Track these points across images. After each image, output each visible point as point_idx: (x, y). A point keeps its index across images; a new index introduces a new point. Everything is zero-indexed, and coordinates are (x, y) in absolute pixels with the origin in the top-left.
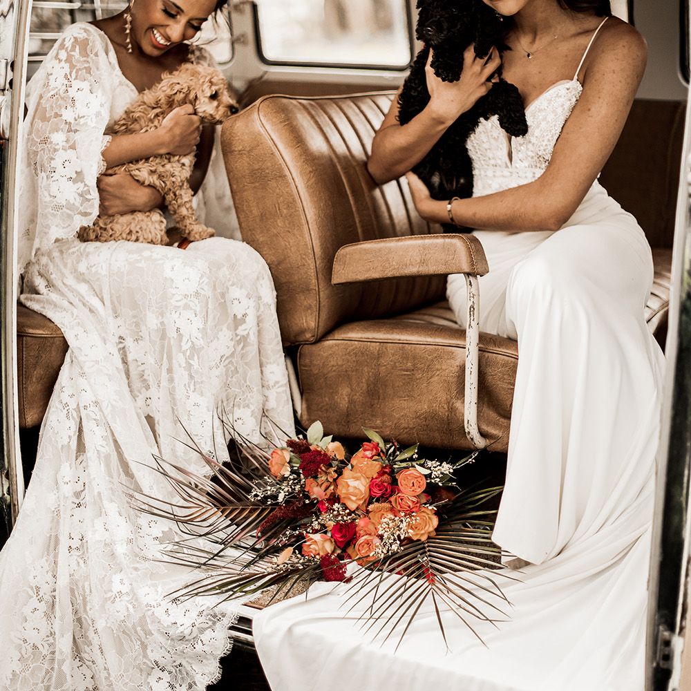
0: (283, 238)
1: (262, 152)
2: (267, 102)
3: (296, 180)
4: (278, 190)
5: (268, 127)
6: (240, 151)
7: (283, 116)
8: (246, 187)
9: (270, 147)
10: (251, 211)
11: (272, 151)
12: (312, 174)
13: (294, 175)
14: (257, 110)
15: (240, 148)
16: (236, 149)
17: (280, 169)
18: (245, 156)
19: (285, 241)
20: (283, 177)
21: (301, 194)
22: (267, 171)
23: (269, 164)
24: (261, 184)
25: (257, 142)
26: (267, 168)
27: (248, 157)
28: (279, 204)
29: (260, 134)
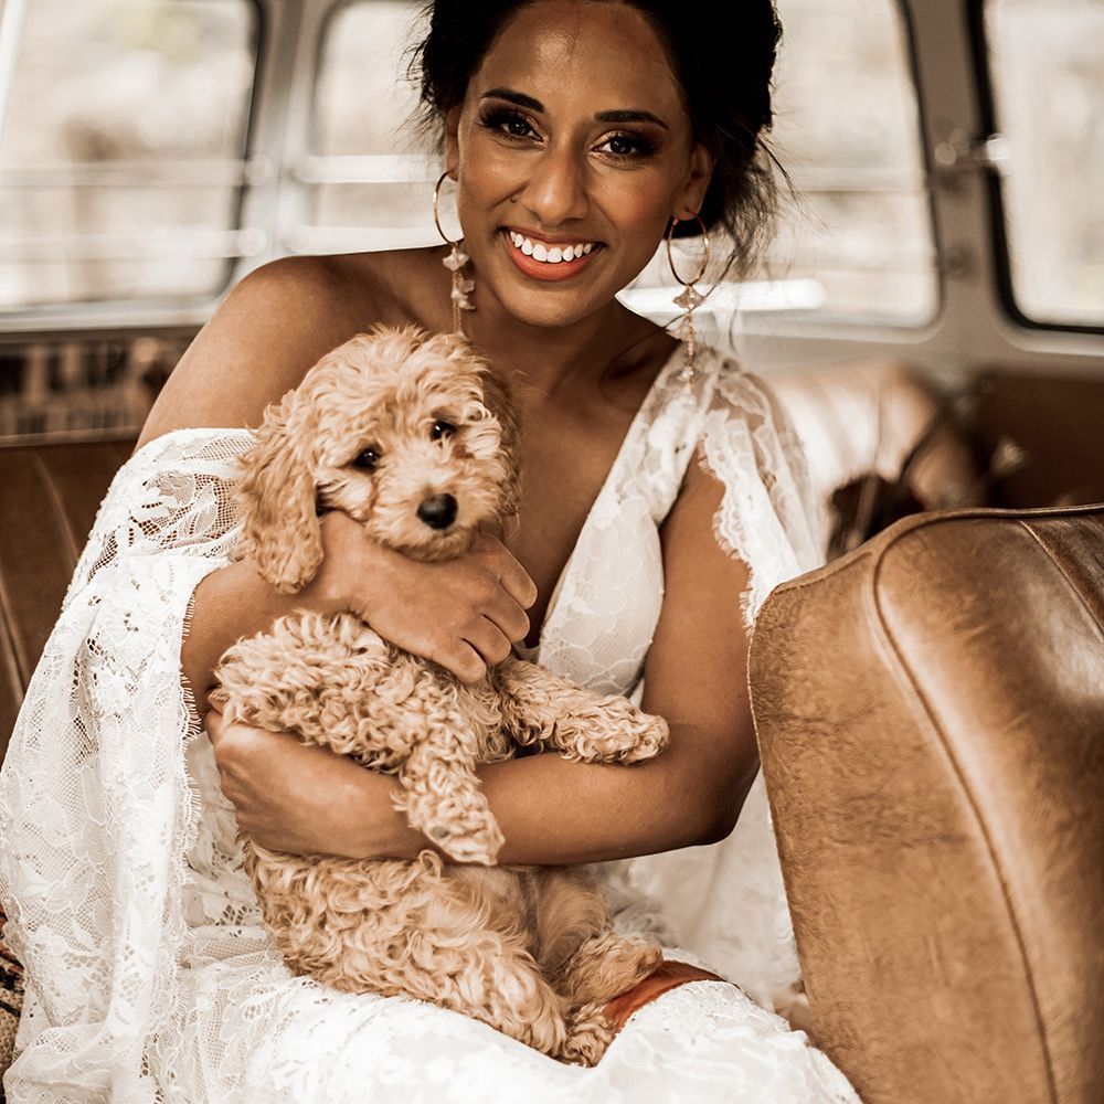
0: (949, 1065)
1: (884, 736)
2: (912, 547)
3: (1006, 858)
4: (936, 887)
5: (910, 644)
6: (808, 720)
7: (969, 599)
8: (827, 854)
9: (913, 724)
10: (842, 941)
11: (918, 737)
12: (1069, 837)
13: (999, 837)
14: (869, 577)
15: (810, 709)
16: (797, 712)
17: (947, 812)
18: (824, 741)
19: (956, 1077)
20: (953, 839)
21: (1023, 912)
22: (900, 809)
23: (908, 786)
24: (878, 852)
25: (867, 698)
26: (902, 800)
27: (838, 745)
28: (938, 939)
29: (878, 671)
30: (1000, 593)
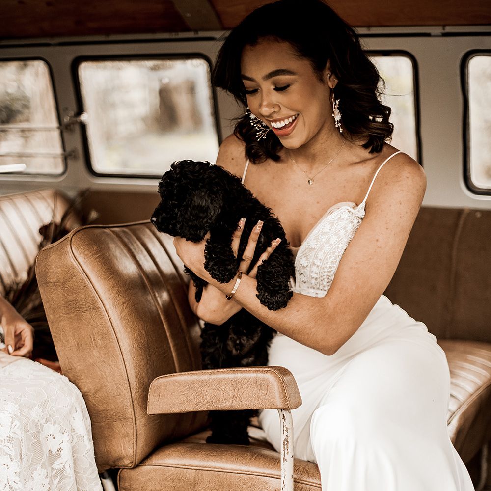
0: (99, 368)
1: (76, 284)
2: (79, 234)
3: (110, 312)
4: (92, 322)
5: (81, 259)
6: (54, 283)
7: (95, 248)
8: (62, 318)
9: (83, 280)
10: (67, 341)
12: (125, 305)
13: (107, 307)
14: (69, 243)
15: (55, 279)
16: (51, 281)
17: (94, 302)
18: (60, 288)
19: (101, 370)
20: (96, 308)
21: (115, 325)
22: (81, 303)
23: (83, 296)
24: (76, 315)
25: (69, 274)
26: (82, 300)
27: (63, 288)
28: (94, 335)
29: (73, 267)
30: (103, 246)
